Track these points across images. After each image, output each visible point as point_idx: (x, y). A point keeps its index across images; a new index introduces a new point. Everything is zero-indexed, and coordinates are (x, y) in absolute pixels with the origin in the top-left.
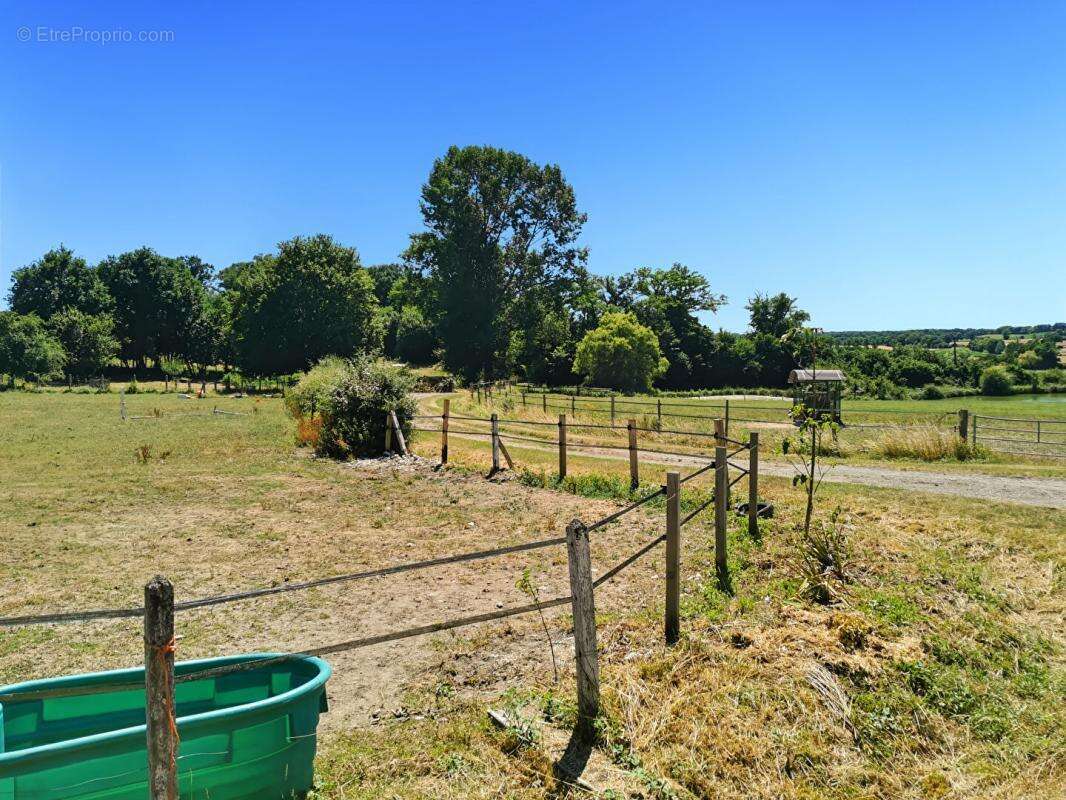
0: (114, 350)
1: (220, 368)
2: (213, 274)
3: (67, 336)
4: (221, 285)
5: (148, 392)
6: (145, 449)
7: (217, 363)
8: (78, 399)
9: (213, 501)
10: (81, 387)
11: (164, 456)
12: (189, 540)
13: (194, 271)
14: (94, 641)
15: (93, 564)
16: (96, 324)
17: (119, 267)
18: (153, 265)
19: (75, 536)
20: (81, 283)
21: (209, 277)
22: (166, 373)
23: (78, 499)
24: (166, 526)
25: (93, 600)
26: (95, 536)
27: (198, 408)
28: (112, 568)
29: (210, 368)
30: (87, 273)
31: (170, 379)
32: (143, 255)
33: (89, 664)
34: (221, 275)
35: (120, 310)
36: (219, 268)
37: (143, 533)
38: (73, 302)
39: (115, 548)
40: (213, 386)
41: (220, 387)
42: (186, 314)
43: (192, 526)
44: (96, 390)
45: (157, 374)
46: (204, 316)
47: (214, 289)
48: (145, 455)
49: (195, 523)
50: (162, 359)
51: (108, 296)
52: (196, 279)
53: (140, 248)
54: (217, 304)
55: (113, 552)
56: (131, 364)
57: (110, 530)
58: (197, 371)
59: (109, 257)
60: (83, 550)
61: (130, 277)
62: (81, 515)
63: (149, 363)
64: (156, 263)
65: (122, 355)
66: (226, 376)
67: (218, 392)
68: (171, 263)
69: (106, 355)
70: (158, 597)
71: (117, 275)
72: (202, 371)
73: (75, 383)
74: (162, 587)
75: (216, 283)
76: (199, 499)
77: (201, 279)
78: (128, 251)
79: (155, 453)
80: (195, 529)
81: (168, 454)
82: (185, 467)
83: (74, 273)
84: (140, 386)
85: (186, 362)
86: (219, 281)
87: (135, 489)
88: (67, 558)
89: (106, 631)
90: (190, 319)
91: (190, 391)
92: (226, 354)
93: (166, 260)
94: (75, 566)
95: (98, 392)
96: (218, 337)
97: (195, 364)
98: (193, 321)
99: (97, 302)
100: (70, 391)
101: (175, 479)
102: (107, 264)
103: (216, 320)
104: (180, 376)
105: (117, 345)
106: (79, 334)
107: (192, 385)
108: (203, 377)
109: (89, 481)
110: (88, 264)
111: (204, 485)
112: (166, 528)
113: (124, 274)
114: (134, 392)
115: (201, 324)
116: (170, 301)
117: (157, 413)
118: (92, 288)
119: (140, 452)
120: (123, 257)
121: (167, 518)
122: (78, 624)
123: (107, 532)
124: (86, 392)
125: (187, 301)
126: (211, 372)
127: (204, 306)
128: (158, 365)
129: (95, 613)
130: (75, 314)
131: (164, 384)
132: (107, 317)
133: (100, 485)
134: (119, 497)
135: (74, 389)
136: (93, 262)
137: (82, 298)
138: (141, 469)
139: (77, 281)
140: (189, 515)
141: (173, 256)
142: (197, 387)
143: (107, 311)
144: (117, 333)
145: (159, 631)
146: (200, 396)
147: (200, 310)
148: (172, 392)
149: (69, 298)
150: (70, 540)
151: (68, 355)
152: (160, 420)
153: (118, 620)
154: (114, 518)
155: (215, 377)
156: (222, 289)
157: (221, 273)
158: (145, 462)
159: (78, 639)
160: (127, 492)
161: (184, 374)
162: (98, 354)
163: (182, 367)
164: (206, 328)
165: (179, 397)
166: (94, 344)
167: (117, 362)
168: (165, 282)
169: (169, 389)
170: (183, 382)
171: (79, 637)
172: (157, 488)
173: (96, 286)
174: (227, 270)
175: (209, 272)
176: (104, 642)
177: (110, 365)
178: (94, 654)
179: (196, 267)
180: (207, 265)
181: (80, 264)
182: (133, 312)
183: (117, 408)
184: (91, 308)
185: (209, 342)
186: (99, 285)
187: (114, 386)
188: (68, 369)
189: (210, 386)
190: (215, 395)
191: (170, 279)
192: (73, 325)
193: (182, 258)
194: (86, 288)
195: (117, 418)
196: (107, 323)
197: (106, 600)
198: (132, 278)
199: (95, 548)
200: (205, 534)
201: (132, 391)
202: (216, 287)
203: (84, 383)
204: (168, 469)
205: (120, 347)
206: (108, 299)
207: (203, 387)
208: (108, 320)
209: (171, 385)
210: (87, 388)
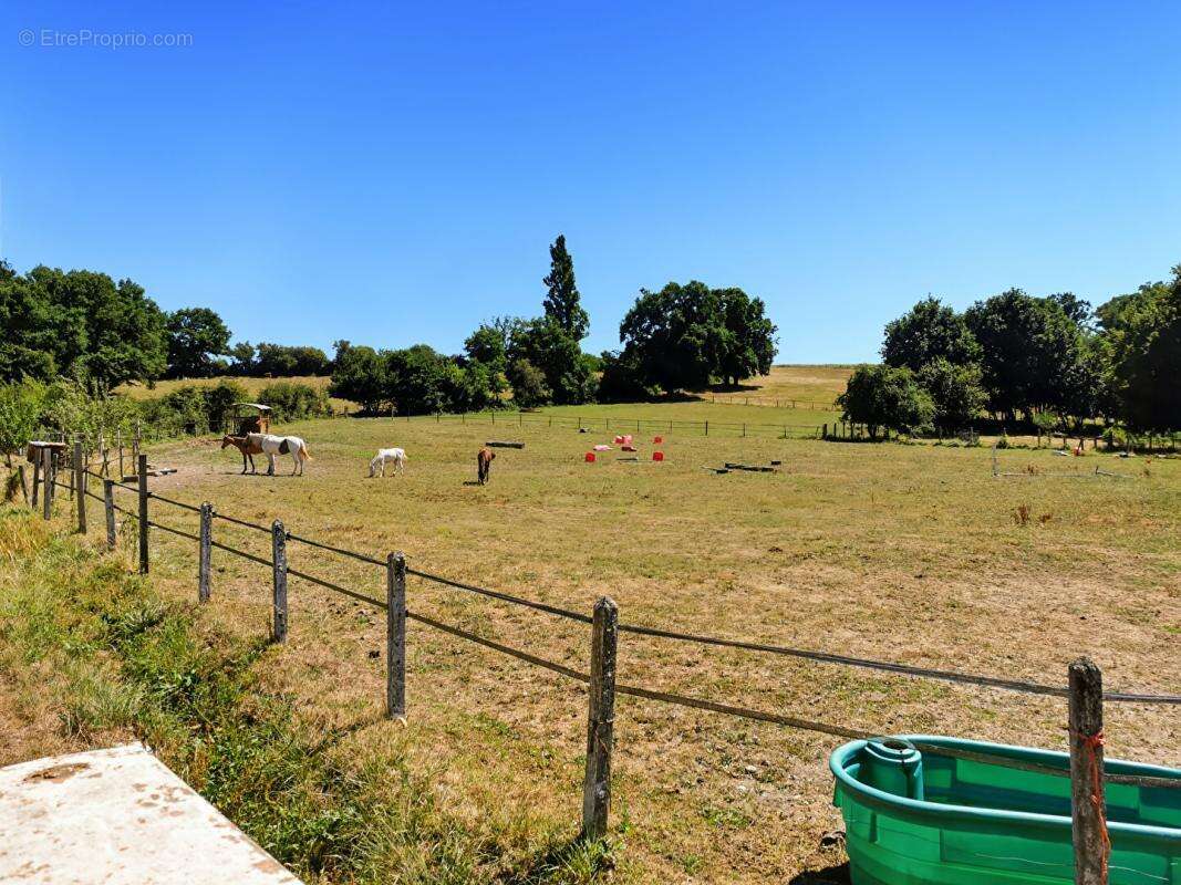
0: (985, 402)
1: (1099, 421)
2: (1089, 312)
3: (936, 387)
4: (1099, 324)
5: (1019, 447)
6: (1022, 510)
7: (1097, 415)
8: (948, 451)
9: (1106, 578)
10: (951, 441)
11: (1044, 519)
12: (1083, 618)
13: (1067, 310)
14: (991, 708)
15: (982, 627)
16: (965, 375)
17: (987, 313)
18: (1023, 308)
19: (960, 594)
20: (949, 332)
21: (1084, 316)
22: (1037, 427)
23: (960, 557)
24: (1056, 599)
25: (986, 665)
26: (981, 597)
27: (1076, 468)
28: (1002, 634)
29: (1087, 421)
30: (954, 322)
31: (1043, 433)
32: (1012, 297)
33: (990, 733)
34: (1099, 312)
35: (988, 359)
36: (1096, 304)
37: (1029, 602)
38: (942, 352)
39: (1003, 613)
40: (1092, 442)
41: (1101, 444)
42: (1060, 360)
43: (1085, 604)
44: (965, 443)
45: (1028, 428)
46: (1080, 361)
47: (1090, 329)
48: (1023, 516)
49: (1088, 600)
50: (1033, 411)
51: (976, 345)
52: (1070, 320)
53: (1008, 289)
54: (1095, 346)
55: (1001, 618)
56: (999, 416)
57: (995, 593)
58: (1073, 425)
59: (977, 303)
60: (971, 610)
61: (999, 323)
62: (965, 573)
63: (1019, 416)
64: (1026, 305)
65: (991, 406)
66: (1107, 431)
67: (1099, 449)
68: (1041, 303)
69: (974, 407)
70: (1085, 682)
71: (985, 320)
72: (1078, 425)
73: (946, 436)
74: (1089, 670)
75: (1092, 322)
76: (1089, 573)
77: (1076, 318)
78: (996, 295)
79: (1034, 515)
80: (1088, 607)
81: (1049, 517)
82: (1070, 535)
83: (942, 322)
84: (1010, 440)
85: (1060, 415)
86: (1096, 319)
87: (1017, 553)
88: (955, 615)
89: (1003, 702)
90: (1063, 366)
91: (1065, 448)
92: (1107, 406)
93: (1037, 300)
94: (965, 626)
95: (968, 446)
96: (1096, 385)
97: (1070, 417)
98: (1068, 367)
99: (964, 351)
100: (940, 444)
101: (1059, 547)
102: (973, 311)
103: (1095, 365)
104: (1053, 430)
105: (986, 396)
106: (947, 385)
107: (1068, 440)
108: (1079, 432)
109: (968, 539)
110: (956, 313)
111: (1094, 557)
112: (1055, 601)
113: (992, 320)
114: (1004, 448)
115: (1077, 371)
116: (1041, 346)
117: (1031, 470)
118: (959, 337)
119: (1018, 512)
120: (990, 302)
121: (1053, 590)
122: (973, 688)
123: (993, 595)
124: (956, 445)
125: (1060, 345)
126: (1088, 426)
127: (1080, 349)
128: (1028, 418)
129: (991, 680)
130: (944, 365)
131: (1036, 438)
132: (974, 366)
133: (981, 545)
134: (1001, 559)
135: (945, 441)
136: (960, 310)
137: (950, 348)
138: (1022, 532)
139: (945, 331)
140: (1081, 589)
141: (1044, 296)
142: (1073, 443)
143: (974, 361)
144: (986, 383)
145: (1086, 718)
146: (1077, 454)
147: (1075, 354)
148: (1045, 448)
149: (938, 349)
150: (956, 598)
151: (938, 408)
152: (1034, 478)
153: (1014, 693)
154: (998, 581)
155: (1094, 432)
156: (1101, 328)
157: (1099, 309)
158: (1024, 524)
159: (976, 703)
160: (1009, 555)
161: (1058, 428)
162: (966, 406)
163: (1055, 421)
164: (1083, 374)
165: (1054, 454)
166: (962, 395)
167: (985, 414)
168: (1035, 325)
169: (1042, 444)
170: (1056, 436)
171: (977, 701)
172: (1041, 555)
173: (963, 334)
174: (1106, 306)
175: (1085, 310)
176: (1003, 712)
177: (978, 418)
178: (994, 722)
179: (1070, 305)
180: (1082, 302)
181: (947, 312)
182: (1001, 359)
183: (989, 464)
184: (959, 357)
185: (1085, 392)
186: (966, 333)
187: (982, 439)
188: (938, 421)
189: (1088, 443)
190: (1095, 453)
191: (1041, 322)
192: (942, 376)
193: (1053, 296)
194: (954, 337)
195: (989, 474)
196: (975, 372)
197: (1001, 668)
198: (1000, 323)
199: (982, 611)
200: (1099, 613)
201: (1002, 446)
202: (1094, 326)
203: (953, 437)
204: (1050, 534)
205: (989, 398)
206: (975, 347)
207: (1081, 444)
208: (975, 370)
209: (1044, 439)
210: (956, 441)
